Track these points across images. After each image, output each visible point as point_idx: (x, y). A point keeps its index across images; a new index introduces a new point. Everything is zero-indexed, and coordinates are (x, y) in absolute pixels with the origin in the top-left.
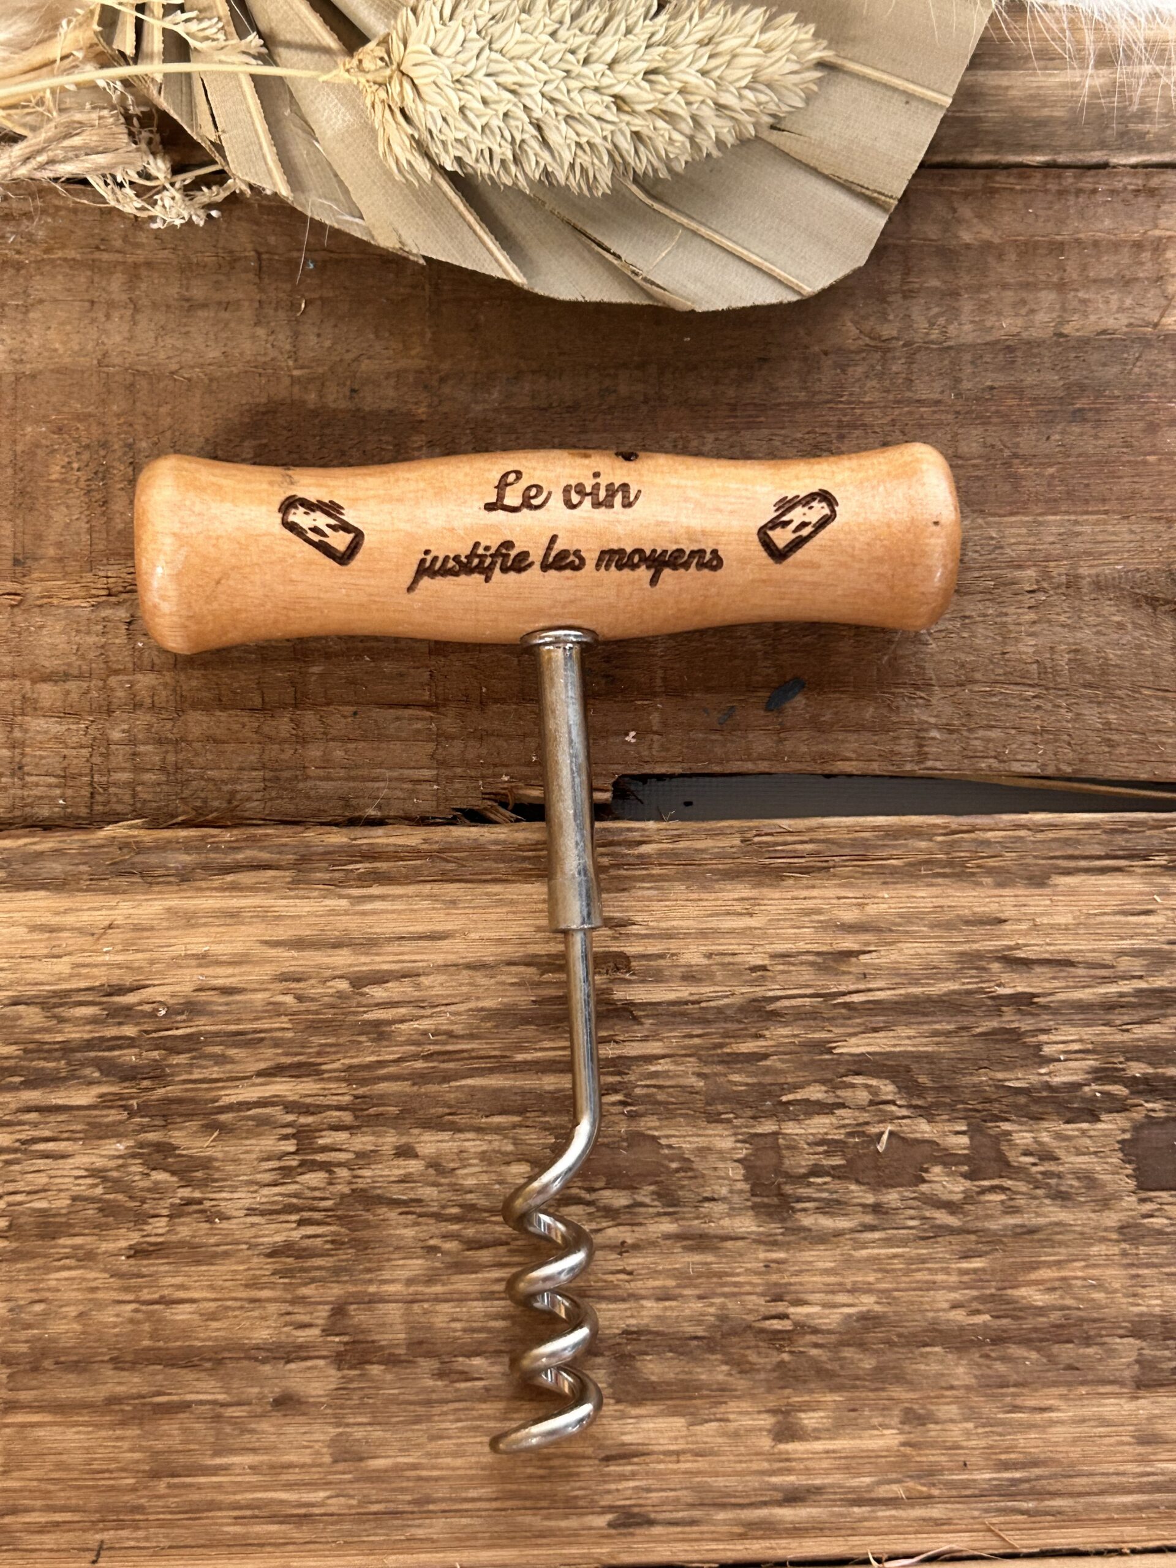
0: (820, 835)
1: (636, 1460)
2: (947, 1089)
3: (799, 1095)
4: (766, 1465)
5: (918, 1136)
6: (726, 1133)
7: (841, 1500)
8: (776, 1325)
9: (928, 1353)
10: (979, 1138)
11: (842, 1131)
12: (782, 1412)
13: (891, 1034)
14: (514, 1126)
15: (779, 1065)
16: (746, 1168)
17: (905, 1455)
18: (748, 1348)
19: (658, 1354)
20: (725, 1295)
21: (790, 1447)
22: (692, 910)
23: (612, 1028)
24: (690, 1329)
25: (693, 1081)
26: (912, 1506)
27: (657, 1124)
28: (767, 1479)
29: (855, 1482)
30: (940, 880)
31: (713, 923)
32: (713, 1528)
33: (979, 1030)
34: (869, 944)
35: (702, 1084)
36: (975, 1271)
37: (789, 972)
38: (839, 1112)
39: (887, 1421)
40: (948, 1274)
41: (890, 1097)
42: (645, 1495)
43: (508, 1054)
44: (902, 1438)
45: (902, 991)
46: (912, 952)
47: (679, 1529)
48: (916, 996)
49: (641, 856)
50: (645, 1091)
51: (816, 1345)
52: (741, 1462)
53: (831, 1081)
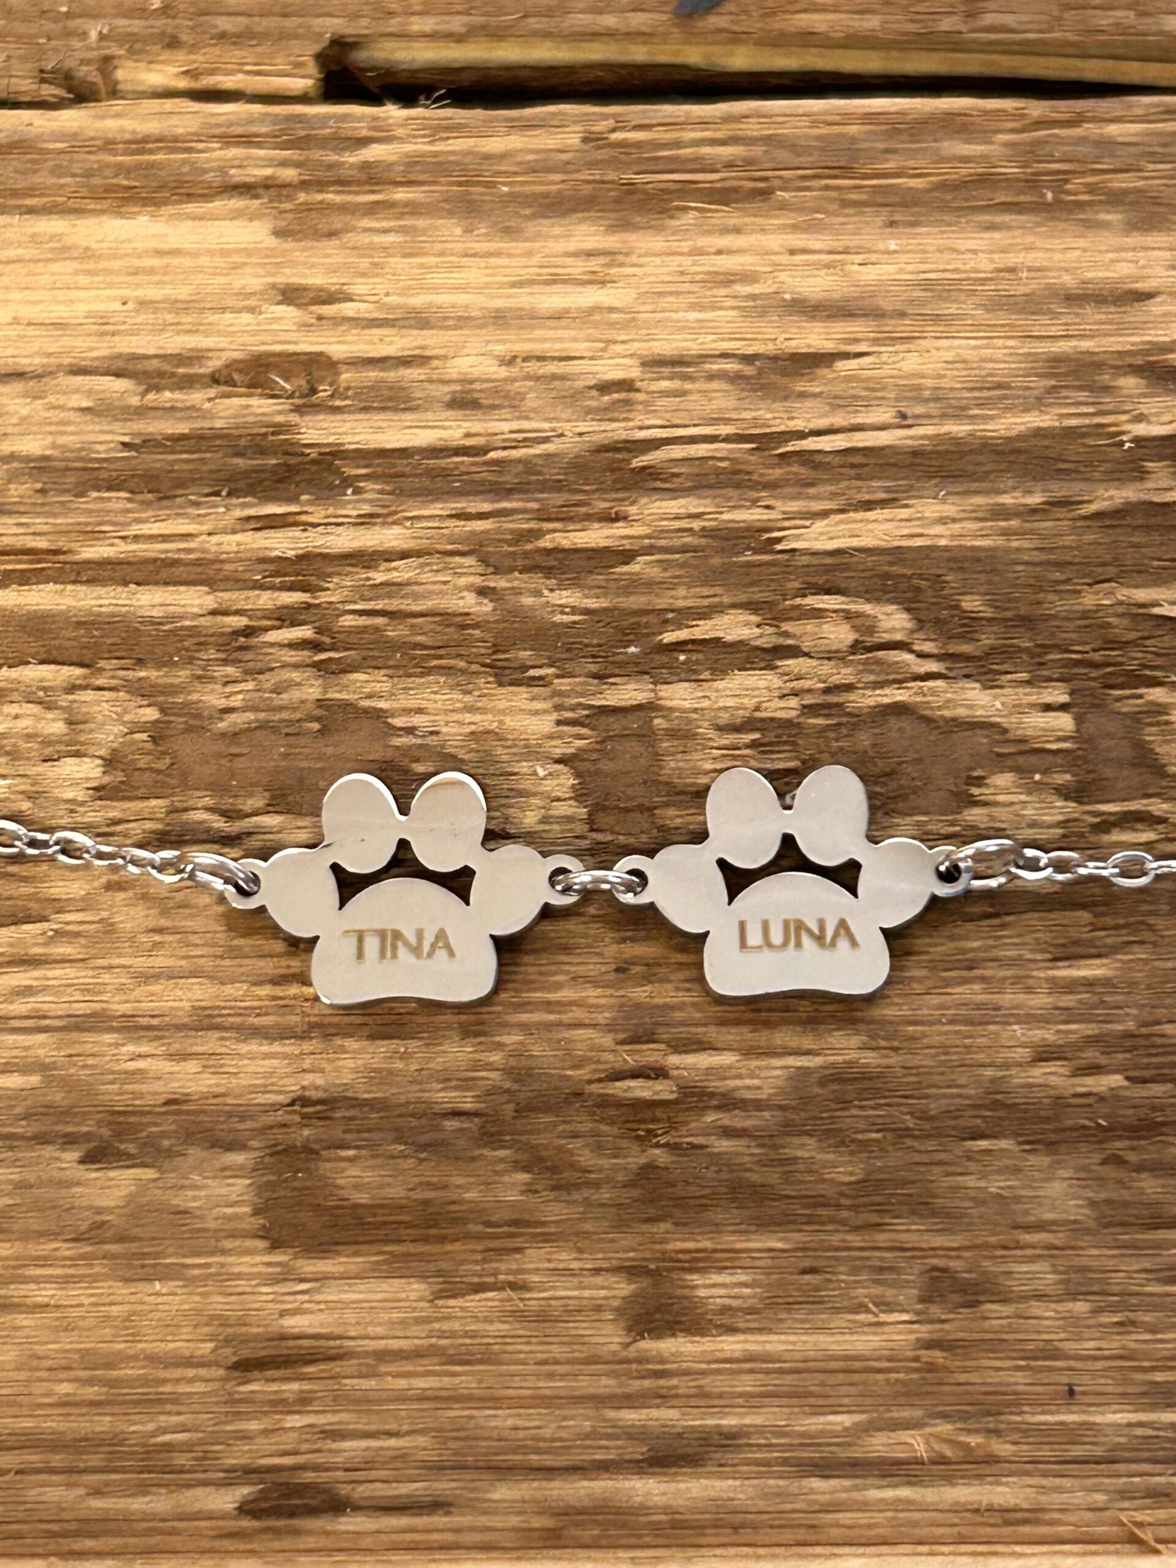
0: (752, 129)
1: (310, 1369)
2: (1026, 622)
3: (703, 630)
4: (607, 1385)
5: (961, 712)
6: (539, 705)
7: (785, 1462)
8: (641, 1089)
9: (988, 1152)
10: (1096, 722)
11: (794, 702)
12: (648, 1273)
13: (904, 513)
14: (72, 688)
15: (655, 572)
16: (578, 775)
17: (931, 1368)
18: (575, 1136)
19: (370, 1147)
20: (523, 1027)
21: (667, 1346)
22: (474, 273)
23: (293, 499)
24: (445, 1097)
25: (469, 602)
26: (949, 1479)
27: (386, 686)
28: (611, 1414)
29: (815, 1423)
30: (1007, 218)
31: (523, 299)
32: (484, 1520)
33: (1094, 507)
34: (856, 341)
35: (487, 606)
36: (1089, 984)
37: (682, 393)
38: (792, 664)
39: (890, 1293)
40: (1029, 990)
41: (898, 637)
42: (330, 1445)
43: (62, 543)
44: (924, 1331)
45: (930, 430)
46: (950, 356)
47: (404, 1521)
48: (956, 440)
49: (365, 166)
50: (363, 621)
51: (729, 1133)
52: (551, 1376)
53: (771, 604)
